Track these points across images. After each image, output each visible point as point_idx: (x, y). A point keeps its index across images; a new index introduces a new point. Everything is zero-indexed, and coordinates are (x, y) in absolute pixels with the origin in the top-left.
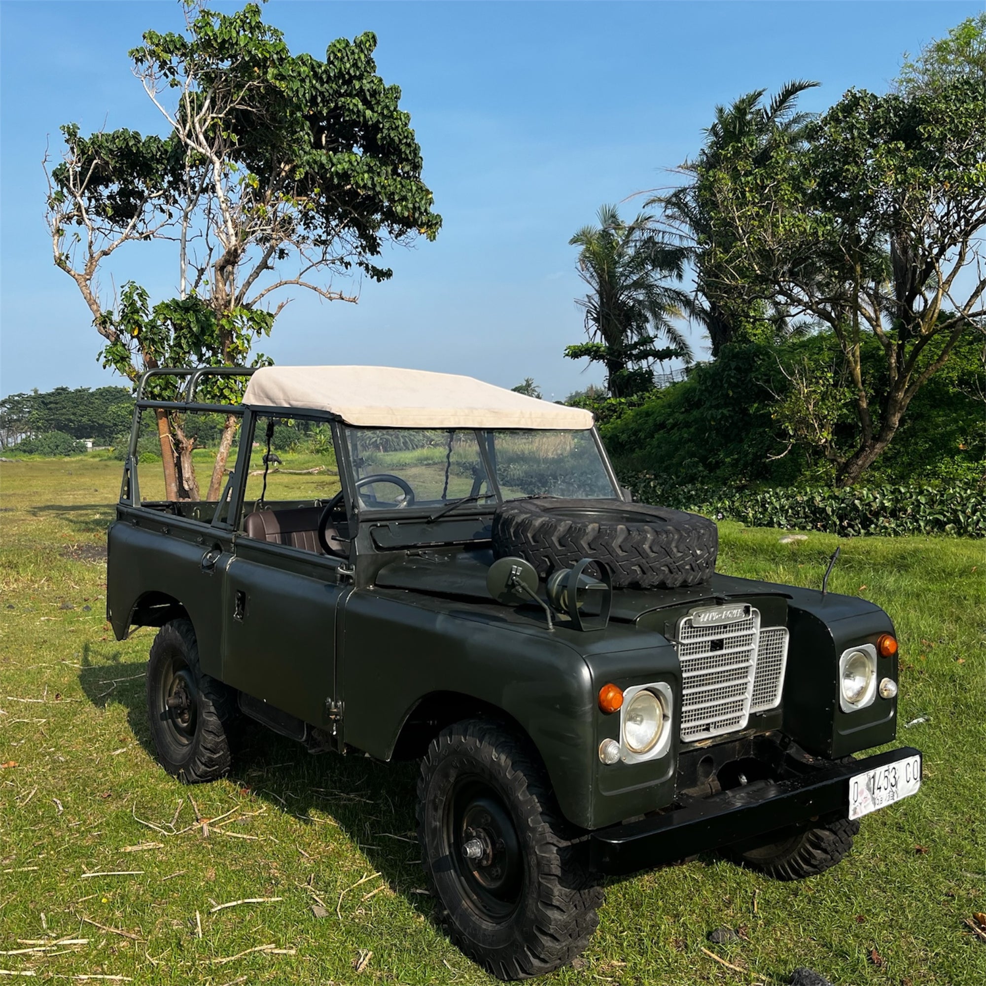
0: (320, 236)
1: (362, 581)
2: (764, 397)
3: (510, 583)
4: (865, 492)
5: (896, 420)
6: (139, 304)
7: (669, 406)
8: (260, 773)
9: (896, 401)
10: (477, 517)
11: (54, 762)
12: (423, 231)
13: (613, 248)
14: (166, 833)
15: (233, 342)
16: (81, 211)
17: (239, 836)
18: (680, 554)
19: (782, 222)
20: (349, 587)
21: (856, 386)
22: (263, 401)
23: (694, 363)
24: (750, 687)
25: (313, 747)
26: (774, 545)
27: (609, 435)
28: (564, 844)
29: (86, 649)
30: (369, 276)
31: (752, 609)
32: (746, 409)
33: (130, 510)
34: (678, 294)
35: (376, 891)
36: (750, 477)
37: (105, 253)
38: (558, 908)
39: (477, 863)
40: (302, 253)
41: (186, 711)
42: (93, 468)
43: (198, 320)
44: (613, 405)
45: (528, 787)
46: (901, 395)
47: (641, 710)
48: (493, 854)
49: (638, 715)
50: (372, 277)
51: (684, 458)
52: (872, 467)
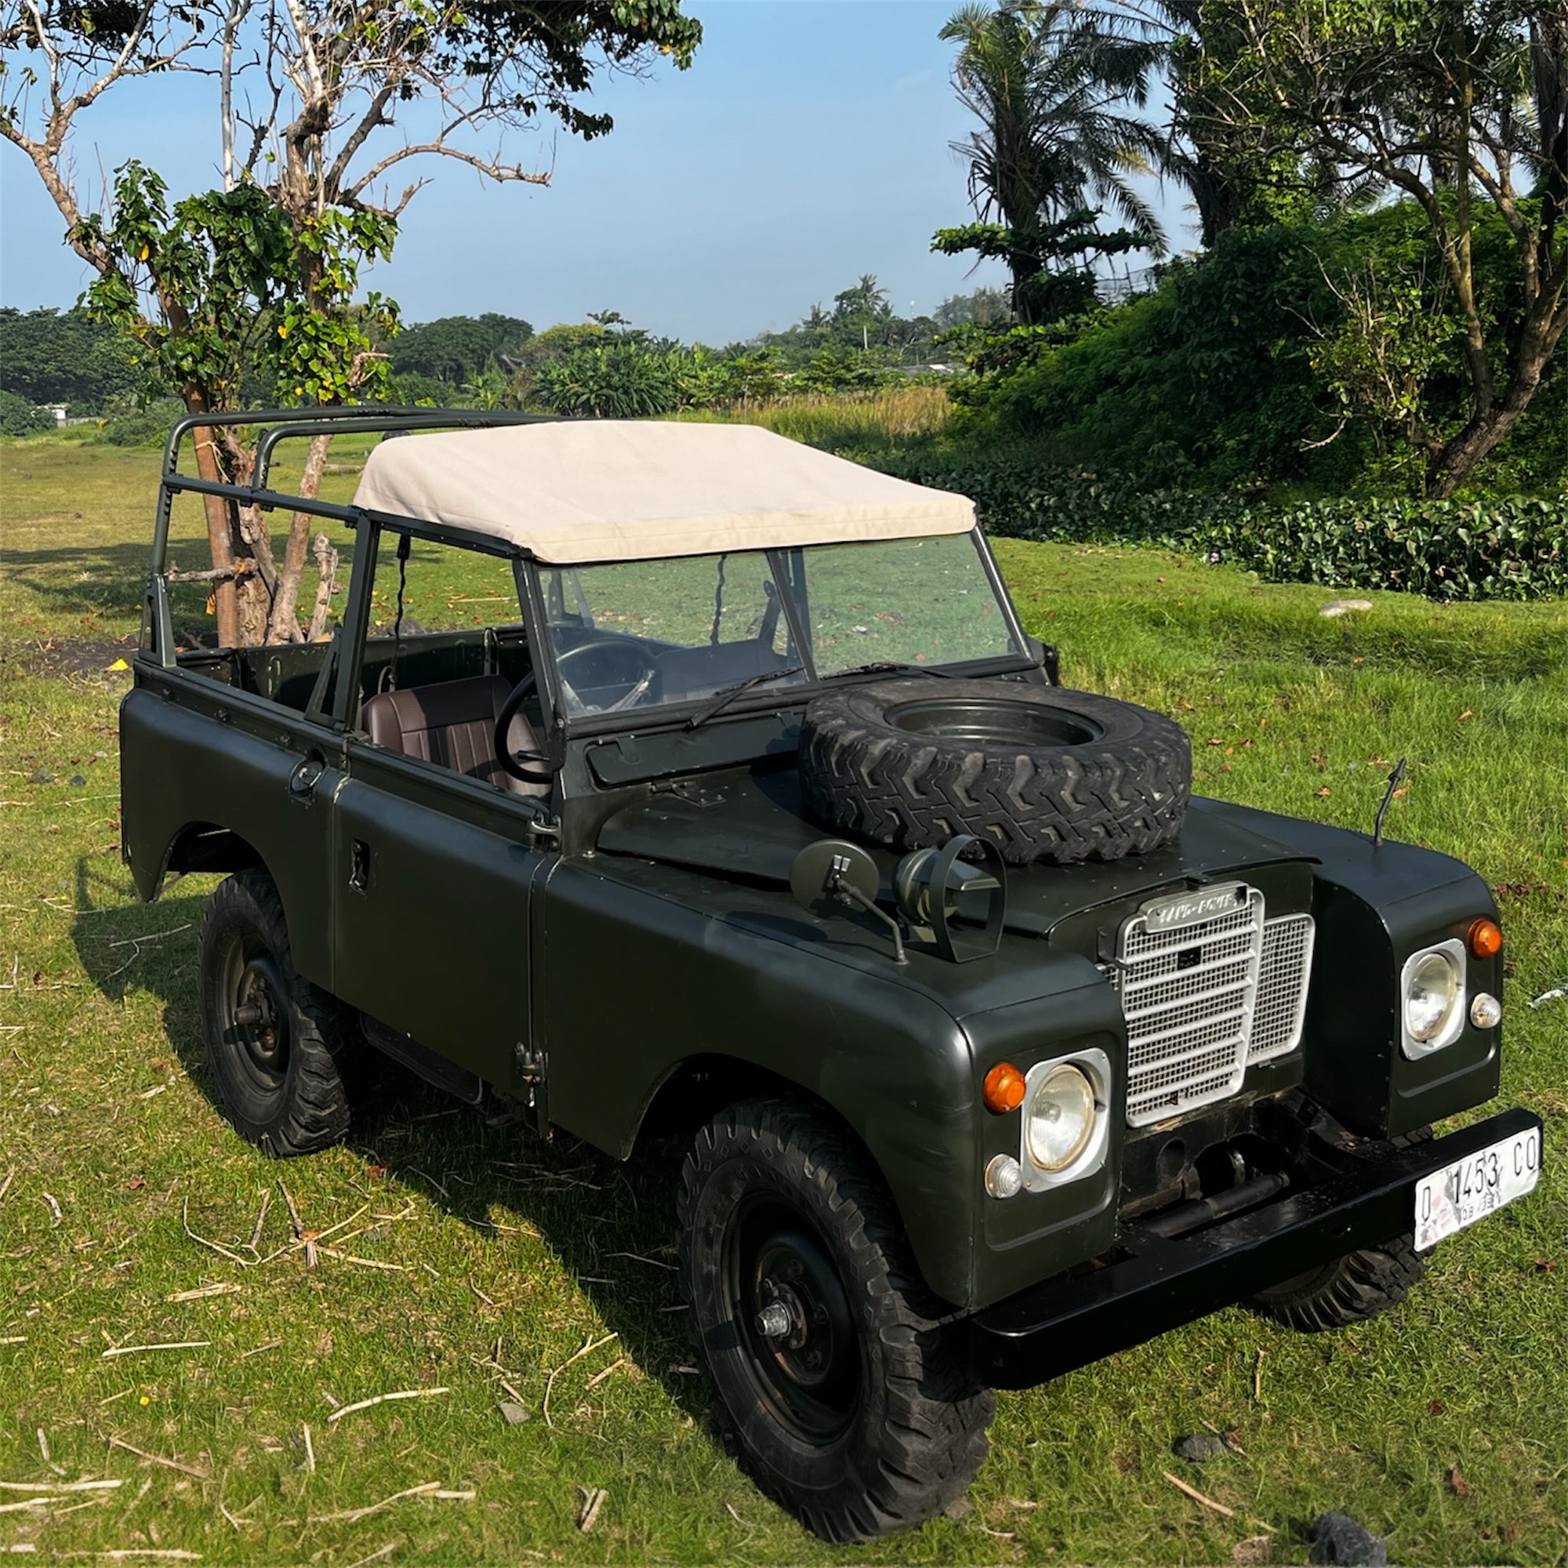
0: (477, 56)
1: (574, 843)
2: (1294, 328)
3: (831, 884)
4: (1476, 513)
5: (1535, 370)
6: (148, 201)
7: (1124, 341)
8: (402, 1133)
9: (1536, 337)
10: (773, 712)
11: (40, 1115)
12: (667, 49)
13: (1018, 44)
14: (244, 1263)
15: (323, 275)
16: (35, 24)
17: (370, 1263)
18: (1125, 804)
19: (1330, 13)
20: (550, 855)
21: (1462, 310)
22: (391, 504)
23: (1167, 259)
24: (1248, 1023)
25: (494, 1113)
26: (1310, 622)
27: (1014, 396)
28: (928, 1325)
29: (82, 872)
30: (570, 128)
31: (1250, 891)
32: (1265, 349)
33: (157, 672)
34: (1141, 128)
35: (609, 1370)
36: (1271, 474)
37: (82, 103)
38: (918, 1432)
39: (782, 1342)
40: (444, 97)
41: (269, 1031)
42: (69, 461)
43: (258, 231)
44: (1023, 338)
45: (865, 1227)
46: (1545, 325)
47: (1057, 1095)
48: (809, 1329)
49: (1052, 1106)
50: (575, 131)
51: (1150, 441)
52: (1494, 455)
